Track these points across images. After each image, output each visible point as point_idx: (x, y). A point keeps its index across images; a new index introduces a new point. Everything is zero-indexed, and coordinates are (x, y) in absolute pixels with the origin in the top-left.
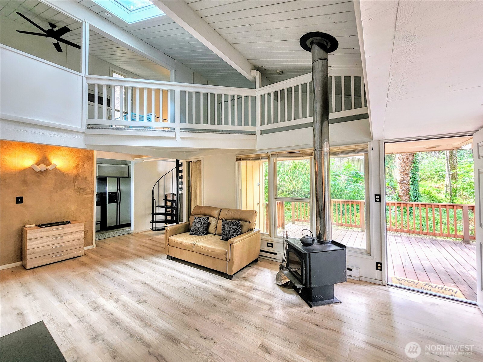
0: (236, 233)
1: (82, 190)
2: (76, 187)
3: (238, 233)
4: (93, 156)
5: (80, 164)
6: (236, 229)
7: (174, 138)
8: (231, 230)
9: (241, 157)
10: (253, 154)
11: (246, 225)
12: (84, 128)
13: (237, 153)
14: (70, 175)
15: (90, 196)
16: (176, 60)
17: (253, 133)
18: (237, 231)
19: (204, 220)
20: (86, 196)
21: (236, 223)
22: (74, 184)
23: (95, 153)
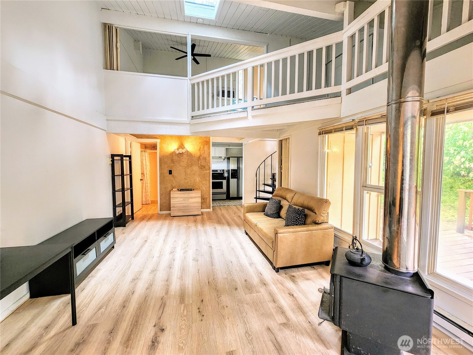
0: (297, 222)
1: (203, 167)
2: (199, 165)
3: (299, 223)
4: (210, 141)
5: (202, 148)
6: (297, 218)
7: (246, 118)
8: (292, 218)
9: (323, 130)
10: (336, 124)
11: (312, 216)
12: (189, 120)
13: (320, 125)
14: (196, 156)
15: (208, 171)
16: (268, 34)
17: (337, 95)
18: (298, 221)
19: (275, 202)
20: (206, 171)
21: (298, 211)
22: (198, 163)
23: (211, 138)
